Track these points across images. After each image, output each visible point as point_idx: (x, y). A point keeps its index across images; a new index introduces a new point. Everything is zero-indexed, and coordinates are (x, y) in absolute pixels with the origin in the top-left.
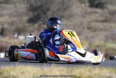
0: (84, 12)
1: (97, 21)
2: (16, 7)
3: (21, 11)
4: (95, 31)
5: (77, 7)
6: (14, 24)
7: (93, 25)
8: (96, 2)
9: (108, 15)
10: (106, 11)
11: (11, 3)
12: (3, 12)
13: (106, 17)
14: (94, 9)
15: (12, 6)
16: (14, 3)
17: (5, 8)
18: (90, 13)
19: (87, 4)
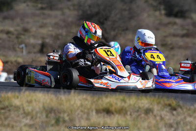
0: (157, 22)
1: (175, 35)
2: (63, 14)
3: (70, 19)
4: (172, 49)
5: (149, 16)
6: (60, 37)
7: (169, 40)
8: (176, 9)
9: (191, 28)
10: (188, 21)
11: (57, 9)
12: (45, 21)
13: (188, 30)
14: (172, 19)
15: (58, 13)
16: (61, 9)
17: (49, 16)
18: (166, 25)
19: (163, 12)
